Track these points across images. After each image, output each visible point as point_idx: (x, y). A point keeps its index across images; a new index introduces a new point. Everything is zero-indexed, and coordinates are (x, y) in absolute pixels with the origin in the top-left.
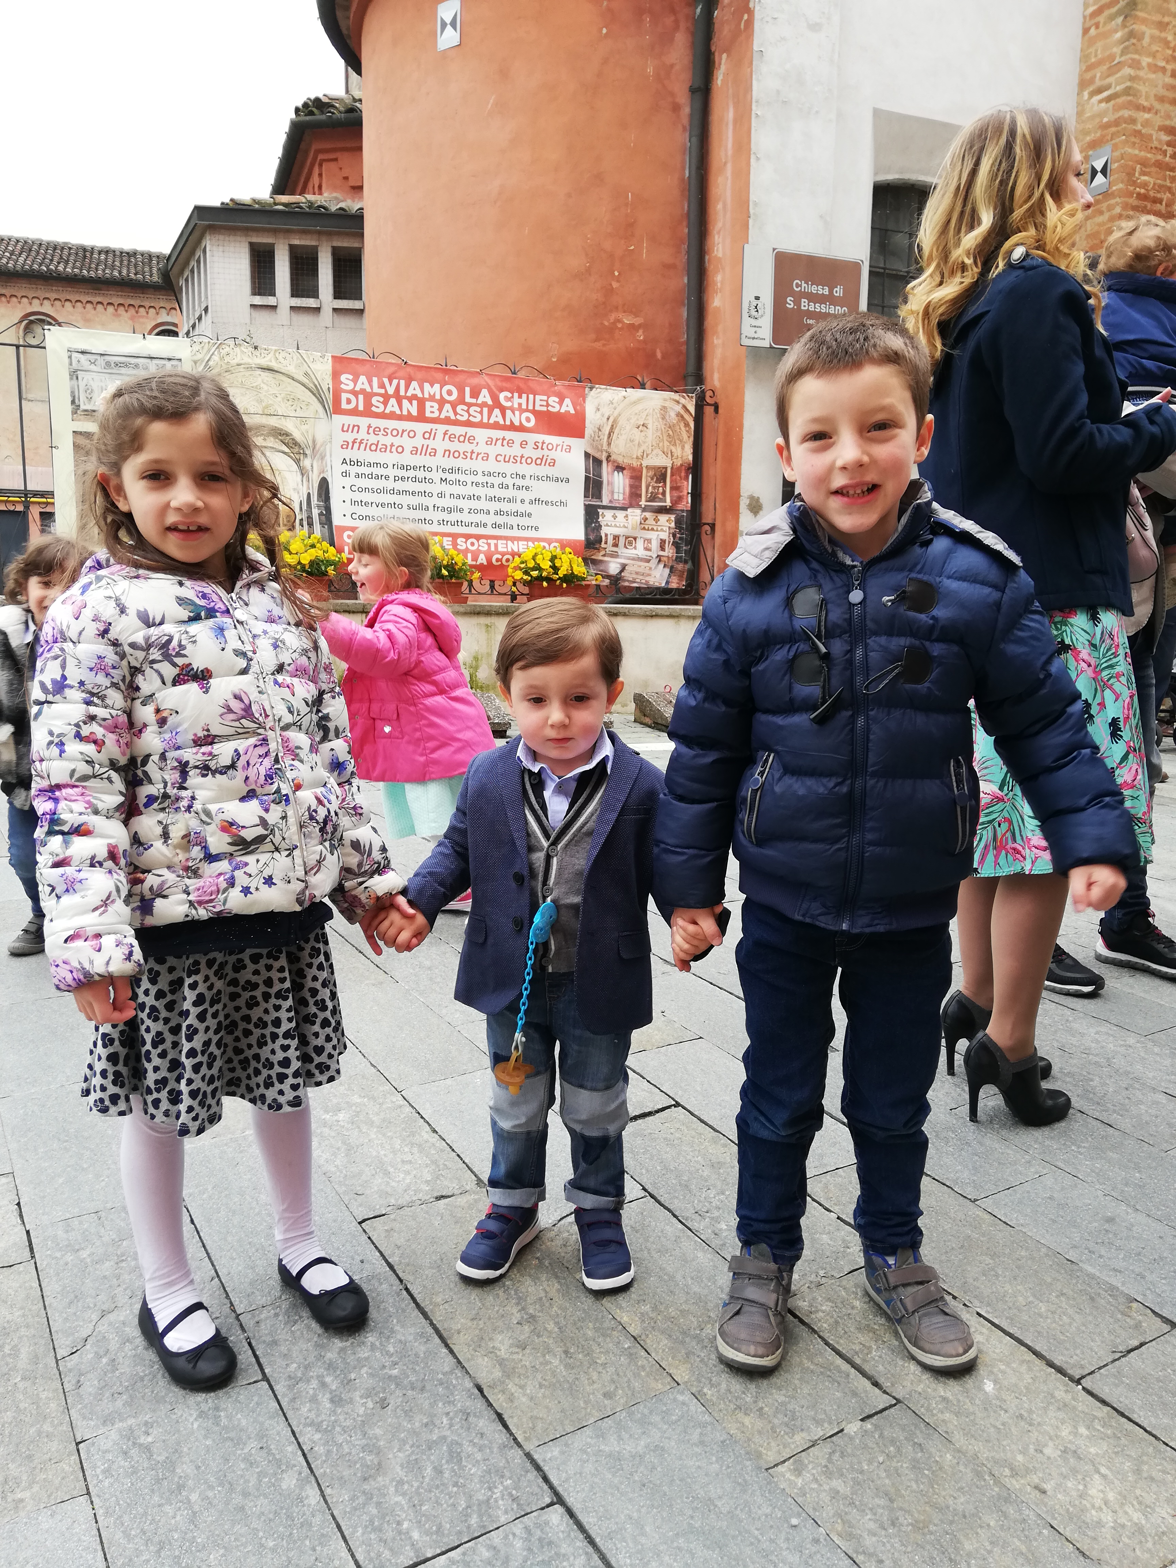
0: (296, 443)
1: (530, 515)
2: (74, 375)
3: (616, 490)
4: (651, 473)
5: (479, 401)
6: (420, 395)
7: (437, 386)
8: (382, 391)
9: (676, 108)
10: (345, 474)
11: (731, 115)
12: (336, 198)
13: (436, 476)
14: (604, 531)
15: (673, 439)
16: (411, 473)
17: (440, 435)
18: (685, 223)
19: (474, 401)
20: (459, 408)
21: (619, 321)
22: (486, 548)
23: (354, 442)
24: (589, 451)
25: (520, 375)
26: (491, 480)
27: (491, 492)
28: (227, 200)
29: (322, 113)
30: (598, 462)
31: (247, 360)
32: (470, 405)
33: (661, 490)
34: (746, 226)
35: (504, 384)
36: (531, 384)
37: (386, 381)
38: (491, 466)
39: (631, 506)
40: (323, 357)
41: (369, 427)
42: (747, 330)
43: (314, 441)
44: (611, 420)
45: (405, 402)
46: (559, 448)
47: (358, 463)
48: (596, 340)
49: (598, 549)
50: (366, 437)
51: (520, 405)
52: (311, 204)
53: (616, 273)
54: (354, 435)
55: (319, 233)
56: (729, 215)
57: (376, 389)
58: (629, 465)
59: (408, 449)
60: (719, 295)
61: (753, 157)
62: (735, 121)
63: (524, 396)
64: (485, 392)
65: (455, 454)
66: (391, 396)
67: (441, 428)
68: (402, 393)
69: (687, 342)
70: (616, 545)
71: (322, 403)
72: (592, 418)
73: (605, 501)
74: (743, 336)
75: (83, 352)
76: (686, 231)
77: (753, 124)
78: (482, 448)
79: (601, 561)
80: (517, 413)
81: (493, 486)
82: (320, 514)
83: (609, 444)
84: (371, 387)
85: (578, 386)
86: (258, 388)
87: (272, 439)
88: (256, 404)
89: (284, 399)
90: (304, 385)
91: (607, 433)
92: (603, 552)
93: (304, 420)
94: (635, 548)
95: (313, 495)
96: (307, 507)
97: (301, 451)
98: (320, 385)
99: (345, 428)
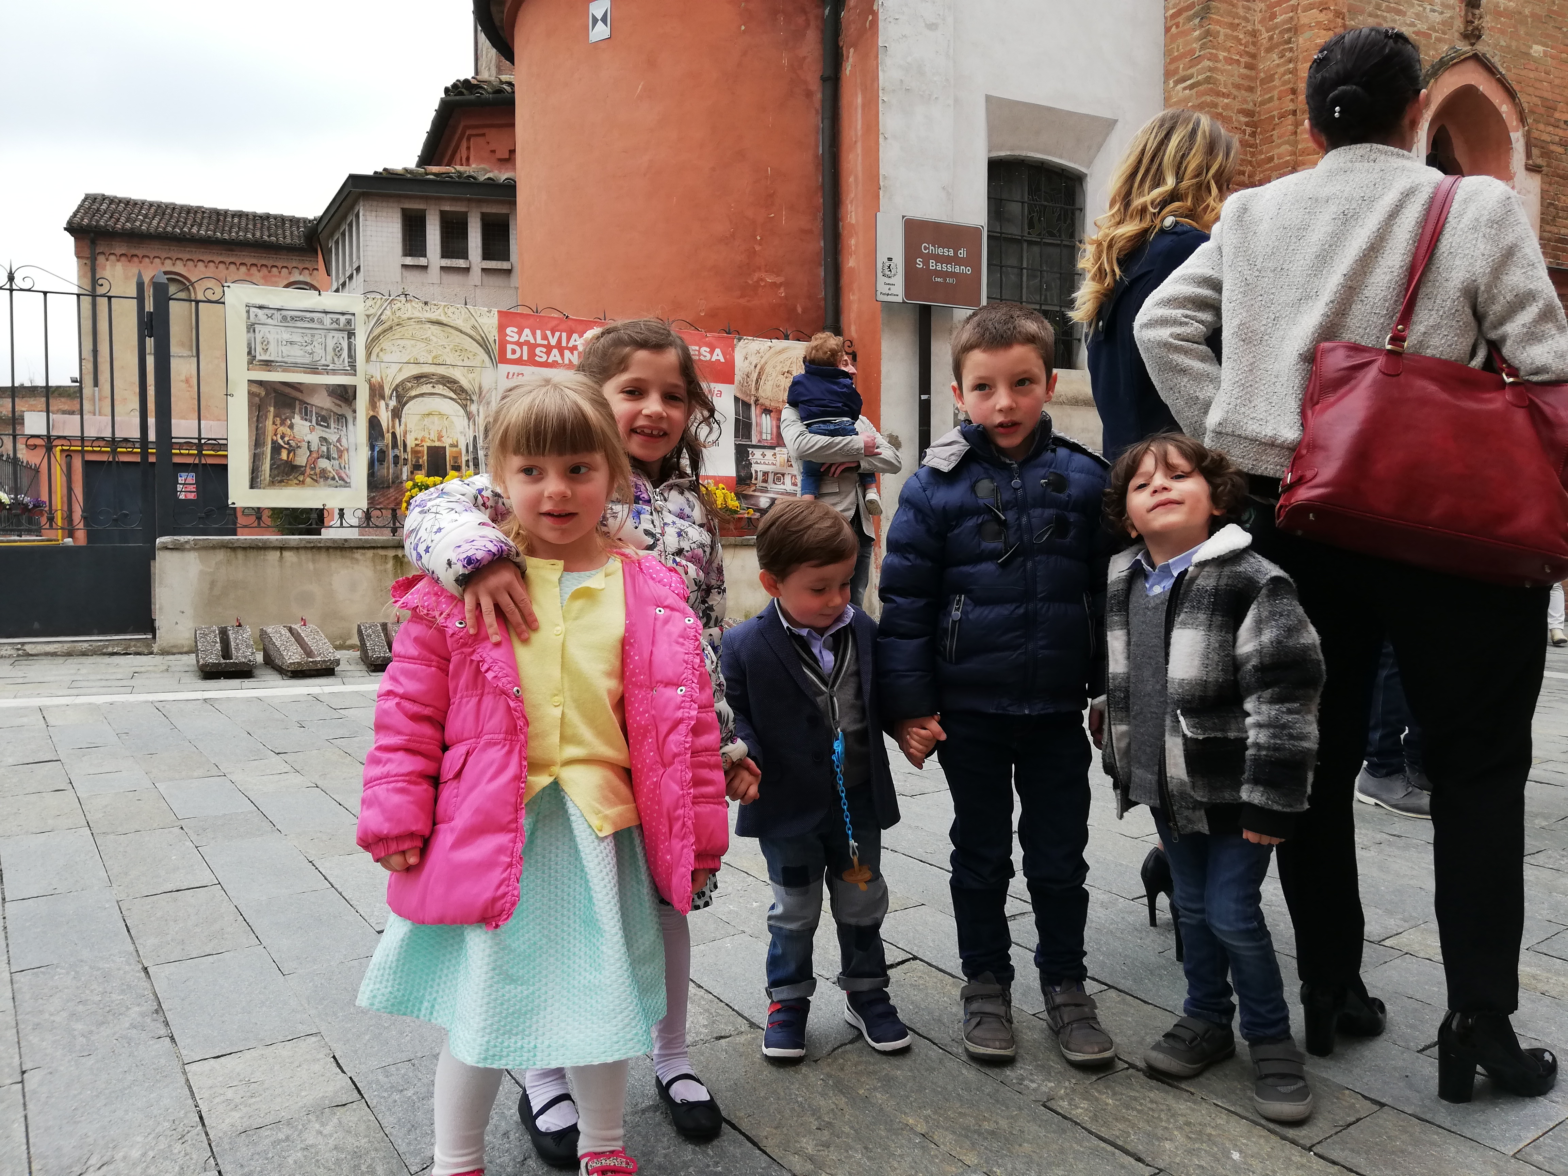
0: (463, 390)
2: (251, 328)
3: (764, 431)
8: (545, 342)
9: (809, 94)
11: (859, 100)
12: (484, 169)
14: (754, 468)
18: (820, 194)
21: (762, 280)
24: (738, 395)
28: (380, 170)
29: (471, 93)
30: (747, 406)
31: (417, 314)
34: (878, 197)
37: (549, 333)
40: (489, 312)
42: (881, 287)
43: (480, 388)
44: (759, 367)
45: (567, 353)
48: (742, 296)
49: (749, 485)
52: (460, 175)
53: (759, 238)
55: (469, 200)
56: (860, 187)
57: (539, 341)
60: (854, 256)
61: (881, 137)
62: (864, 106)
66: (553, 347)
68: (564, 344)
69: (825, 299)
70: (765, 481)
71: (488, 353)
72: (741, 365)
74: (879, 293)
75: (261, 307)
76: (822, 200)
77: (880, 109)
79: (753, 496)
83: (757, 389)
84: (535, 339)
85: (727, 337)
86: (427, 340)
87: (441, 386)
88: (426, 355)
89: (451, 350)
90: (471, 337)
91: (755, 379)
92: (754, 488)
93: (471, 369)
94: (783, 483)
95: (479, 438)
96: (473, 449)
97: (468, 398)
98: (486, 337)
99: (510, 376)
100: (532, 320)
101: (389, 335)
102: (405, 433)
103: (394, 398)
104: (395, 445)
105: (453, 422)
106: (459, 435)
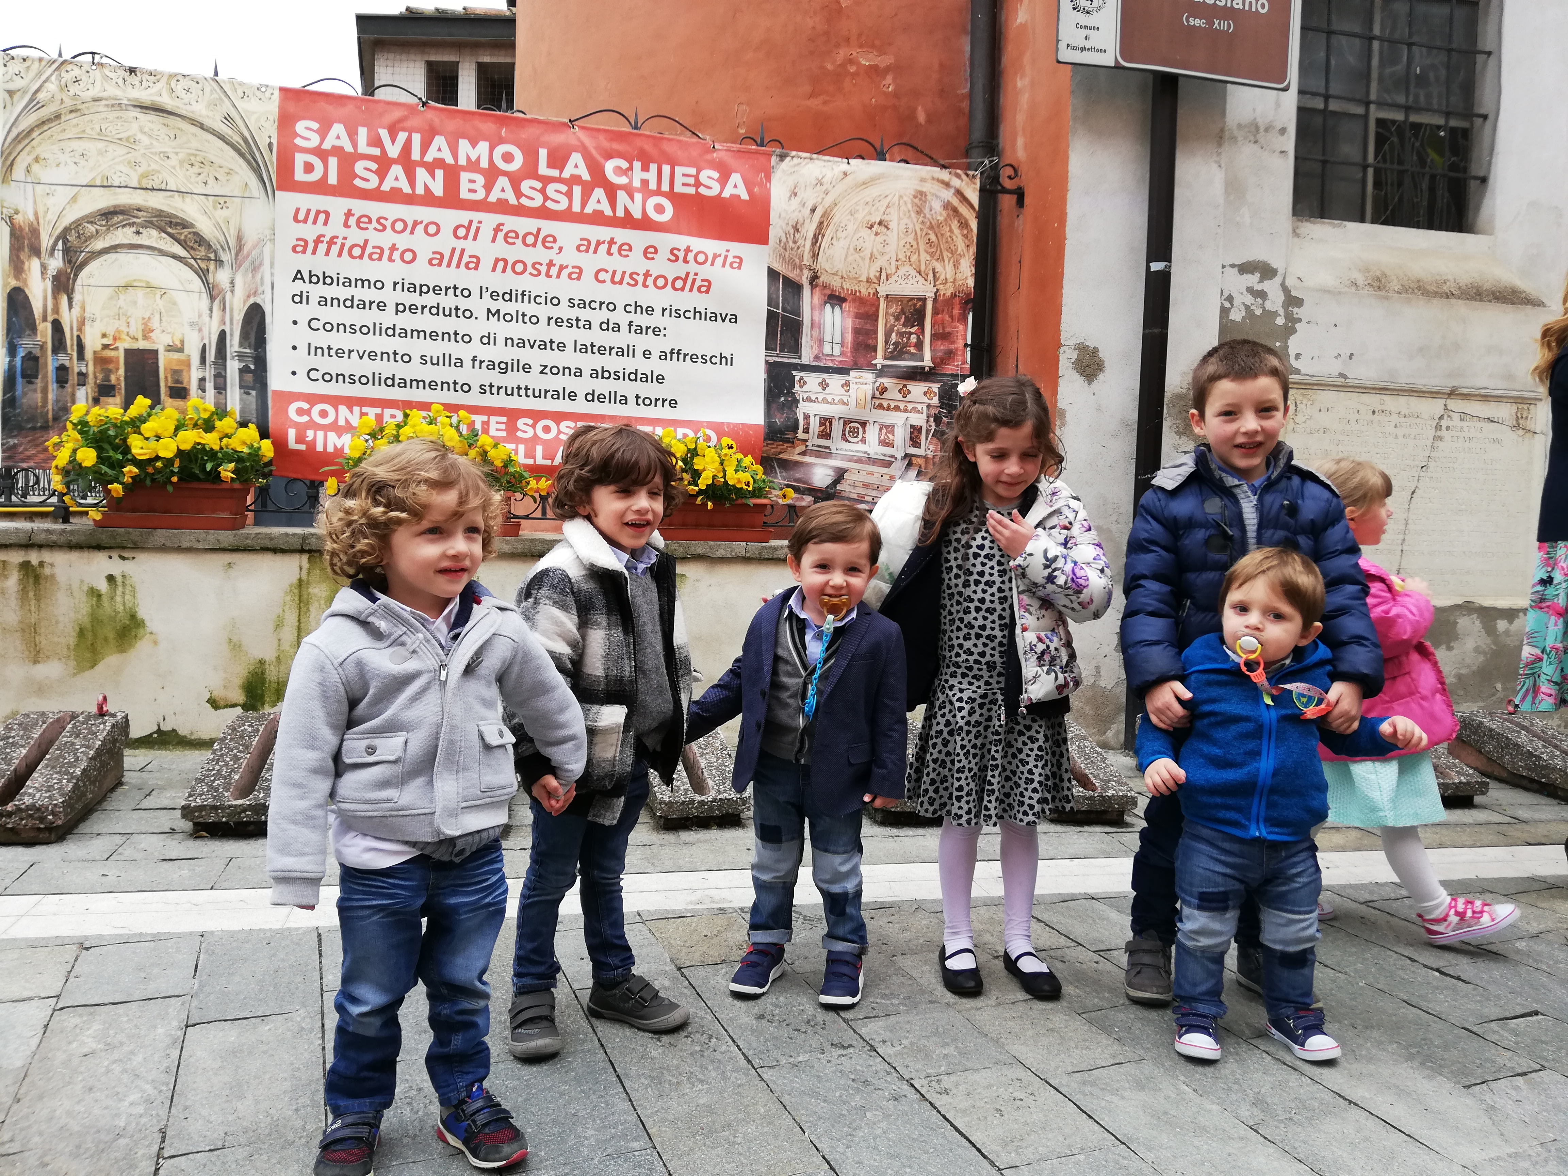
0: (201, 241)
1: (660, 379)
3: (828, 337)
4: (894, 309)
5: (566, 174)
6: (450, 160)
7: (483, 147)
8: (376, 152)
10: (300, 299)
13: (478, 305)
14: (803, 408)
15: (936, 250)
16: (430, 299)
17: (486, 232)
19: (555, 173)
20: (526, 186)
21: (851, 61)
23: (318, 241)
24: (777, 267)
25: (644, 131)
26: (585, 314)
27: (585, 337)
30: (794, 288)
31: (112, 91)
32: (546, 181)
33: (914, 338)
35: (616, 146)
36: (668, 147)
37: (384, 134)
38: (586, 289)
39: (856, 366)
40: (262, 89)
41: (349, 214)
43: (240, 239)
44: (819, 212)
45: (421, 174)
46: (719, 261)
47: (325, 279)
48: (812, 95)
49: (792, 442)
50: (341, 232)
51: (645, 183)
54: (319, 229)
57: (363, 147)
58: (854, 294)
59: (423, 256)
63: (653, 167)
64: (576, 158)
65: (517, 267)
66: (394, 162)
67: (490, 220)
68: (416, 155)
69: (971, 94)
70: (825, 435)
71: (257, 170)
72: (783, 207)
73: (807, 358)
74: (1062, 46)
78: (570, 257)
79: (797, 464)
80: (638, 197)
81: (589, 325)
82: (243, 371)
83: (815, 256)
84: (355, 145)
85: (756, 152)
86: (130, 143)
87: (154, 233)
88: (126, 170)
89: (181, 163)
90: (222, 137)
91: (810, 235)
92: (802, 448)
93: (222, 200)
94: (863, 441)
95: (232, 335)
96: (216, 357)
97: (212, 256)
98: (253, 138)
99: (301, 216)
100: (350, 107)
101: (55, 130)
102: (82, 323)
103: (59, 254)
104: (59, 345)
105: (175, 304)
106: (187, 329)
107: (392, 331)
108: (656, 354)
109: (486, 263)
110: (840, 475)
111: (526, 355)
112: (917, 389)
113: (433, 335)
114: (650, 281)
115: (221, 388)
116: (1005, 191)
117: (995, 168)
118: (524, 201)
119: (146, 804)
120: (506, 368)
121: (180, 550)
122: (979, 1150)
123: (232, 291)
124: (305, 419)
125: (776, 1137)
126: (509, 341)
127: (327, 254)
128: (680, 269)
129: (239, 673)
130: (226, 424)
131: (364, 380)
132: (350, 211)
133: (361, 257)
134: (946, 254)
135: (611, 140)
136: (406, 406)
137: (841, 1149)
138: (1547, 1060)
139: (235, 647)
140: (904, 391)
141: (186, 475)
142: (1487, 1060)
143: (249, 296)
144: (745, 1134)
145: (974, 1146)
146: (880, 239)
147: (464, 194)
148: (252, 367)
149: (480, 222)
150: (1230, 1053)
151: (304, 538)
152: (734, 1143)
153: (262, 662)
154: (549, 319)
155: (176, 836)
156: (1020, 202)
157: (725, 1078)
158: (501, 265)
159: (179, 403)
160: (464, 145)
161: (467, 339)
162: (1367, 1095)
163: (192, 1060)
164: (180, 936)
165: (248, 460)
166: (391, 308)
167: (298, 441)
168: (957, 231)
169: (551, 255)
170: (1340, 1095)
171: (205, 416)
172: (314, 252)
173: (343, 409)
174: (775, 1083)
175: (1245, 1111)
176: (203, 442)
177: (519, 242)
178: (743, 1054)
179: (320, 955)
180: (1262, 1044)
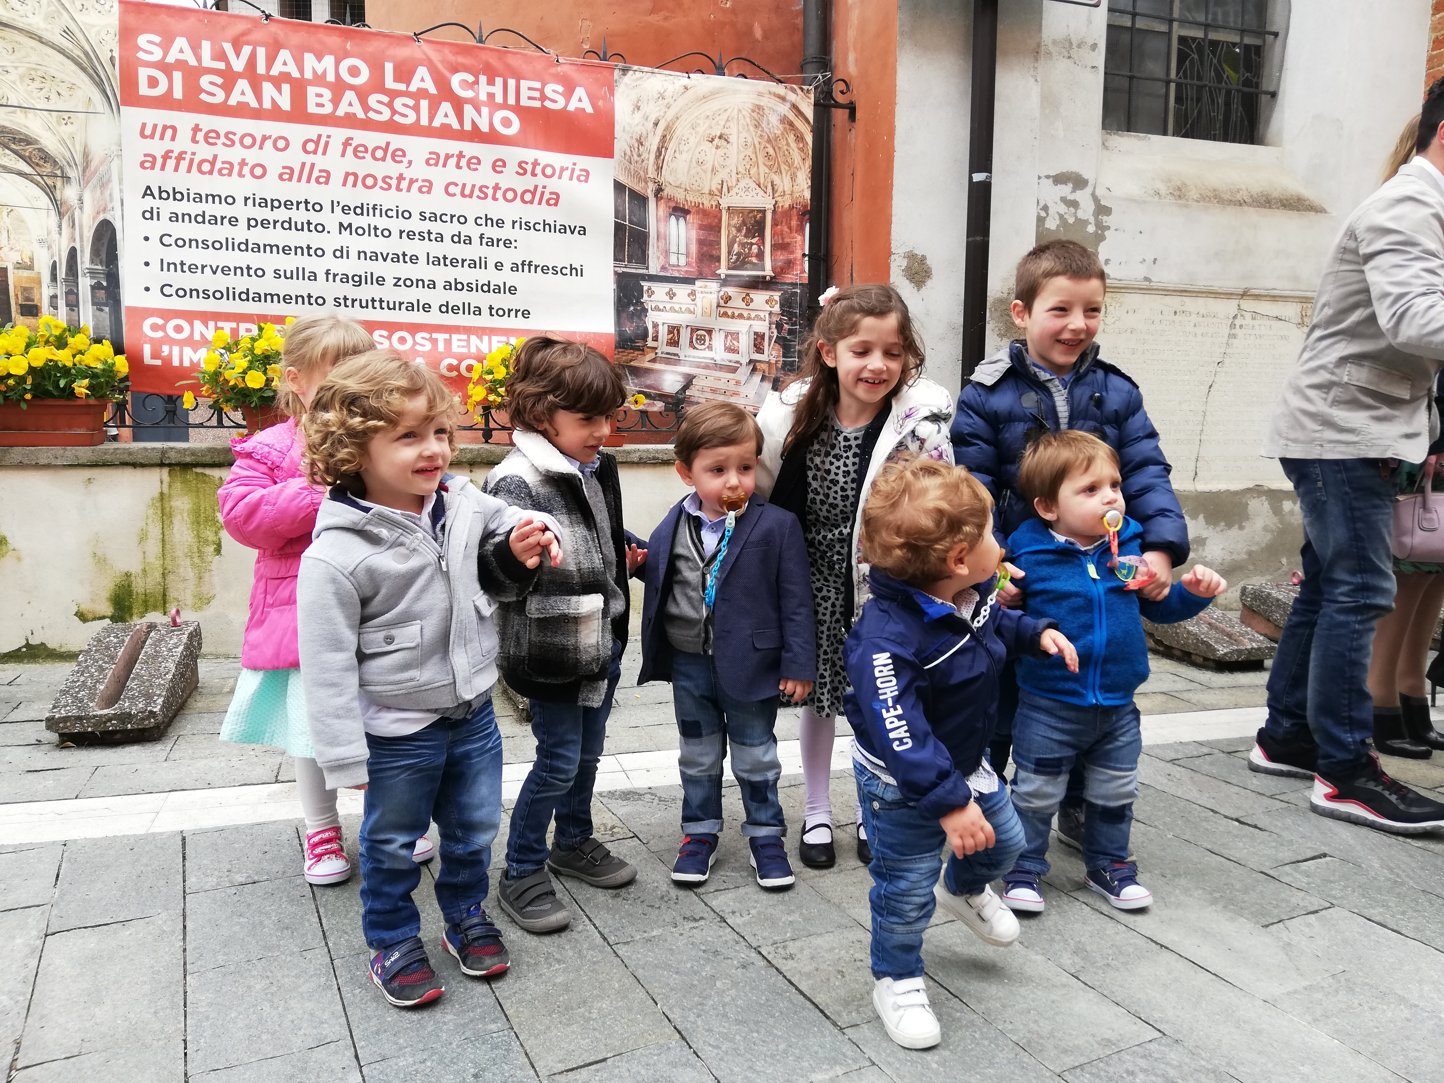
0: (46, 157)
1: (512, 290)
3: (673, 248)
4: (736, 221)
5: (413, 88)
6: (296, 74)
7: (329, 60)
8: (221, 66)
10: (150, 215)
13: (331, 219)
14: (652, 318)
15: (774, 163)
16: (282, 214)
17: (335, 147)
19: (402, 87)
20: (373, 100)
22: (428, 346)
23: (166, 157)
24: (623, 179)
25: (489, 46)
26: (436, 227)
27: (437, 249)
30: (639, 200)
32: (394, 94)
33: (755, 249)
35: (461, 59)
36: (512, 61)
37: (228, 47)
38: (438, 202)
39: (701, 276)
41: (196, 129)
43: (86, 155)
44: (662, 126)
45: (268, 88)
46: (566, 174)
47: (176, 195)
49: (642, 350)
50: (190, 147)
51: (491, 96)
54: (167, 144)
57: (207, 61)
58: (697, 206)
59: (274, 171)
63: (499, 81)
64: (422, 71)
65: (368, 182)
66: (240, 76)
67: (340, 135)
68: (261, 69)
70: (674, 343)
71: (99, 84)
72: (627, 121)
73: (654, 268)
78: (420, 171)
79: (648, 371)
80: (485, 110)
81: (441, 238)
82: (95, 288)
83: (659, 169)
84: (199, 58)
85: (600, 66)
89: (20, 76)
90: (62, 51)
91: (654, 148)
92: (652, 356)
93: (66, 116)
94: (710, 348)
95: (82, 251)
96: (67, 274)
97: (59, 173)
98: (94, 51)
99: (147, 132)
100: (192, 20)
105: (22, 221)
106: (36, 246)
107: (245, 246)
108: (507, 266)
109: (336, 178)
110: (689, 381)
111: (379, 268)
112: (759, 297)
113: (286, 250)
114: (499, 194)
115: (73, 305)
116: (838, 106)
117: (828, 82)
118: (371, 115)
119: (13, 716)
120: (360, 281)
121: (38, 467)
122: (822, 1011)
123: (81, 208)
124: (160, 334)
125: (630, 1010)
126: (362, 255)
127: (176, 169)
128: (527, 182)
129: (106, 586)
130: (78, 341)
131: (218, 295)
132: (197, 125)
133: (211, 172)
134: (784, 167)
135: (456, 54)
136: (261, 319)
137: (692, 1018)
138: (1335, 898)
139: (100, 561)
140: (747, 300)
141: (40, 393)
142: (1283, 900)
143: (98, 213)
144: (600, 1009)
145: (817, 1007)
146: (720, 152)
147: (312, 109)
148: (105, 284)
149: (329, 137)
150: (1053, 906)
151: (164, 452)
152: (590, 1019)
153: (128, 575)
154: (401, 232)
155: (42, 747)
156: (852, 116)
157: (581, 956)
158: (351, 179)
159: (30, 320)
160: (309, 59)
161: (321, 252)
162: (1176, 939)
163: (51, 968)
164: (42, 846)
165: (103, 376)
166: (243, 223)
167: (154, 356)
168: (793, 145)
169: (401, 168)
170: (1152, 940)
171: (57, 332)
172: (163, 168)
173: (198, 324)
174: (629, 958)
175: (1067, 959)
176: (55, 358)
177: (368, 156)
178: (599, 932)
179: (184, 858)
180: (1081, 896)
